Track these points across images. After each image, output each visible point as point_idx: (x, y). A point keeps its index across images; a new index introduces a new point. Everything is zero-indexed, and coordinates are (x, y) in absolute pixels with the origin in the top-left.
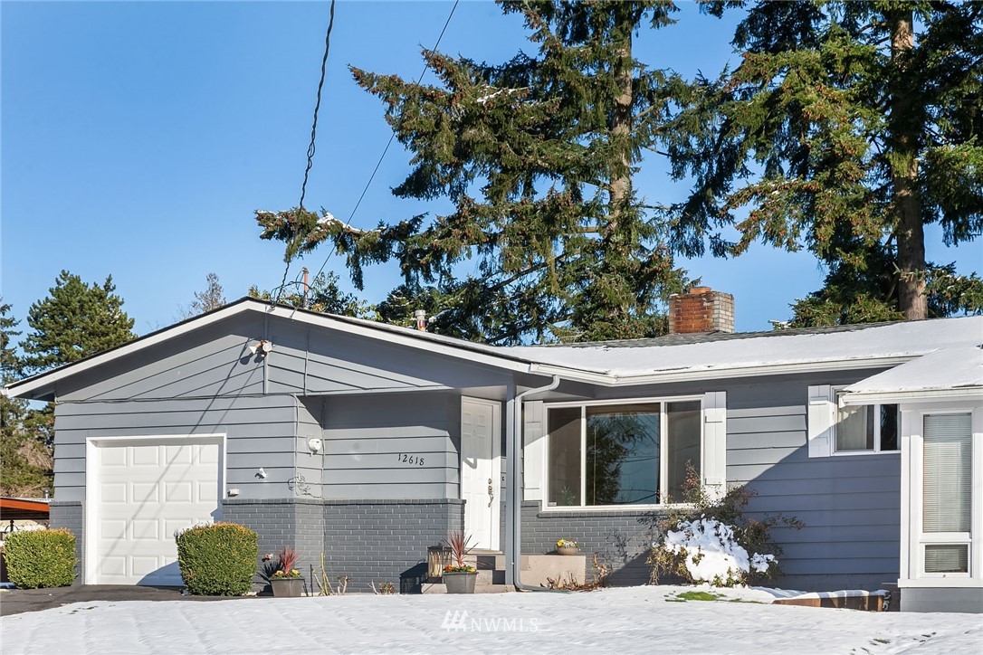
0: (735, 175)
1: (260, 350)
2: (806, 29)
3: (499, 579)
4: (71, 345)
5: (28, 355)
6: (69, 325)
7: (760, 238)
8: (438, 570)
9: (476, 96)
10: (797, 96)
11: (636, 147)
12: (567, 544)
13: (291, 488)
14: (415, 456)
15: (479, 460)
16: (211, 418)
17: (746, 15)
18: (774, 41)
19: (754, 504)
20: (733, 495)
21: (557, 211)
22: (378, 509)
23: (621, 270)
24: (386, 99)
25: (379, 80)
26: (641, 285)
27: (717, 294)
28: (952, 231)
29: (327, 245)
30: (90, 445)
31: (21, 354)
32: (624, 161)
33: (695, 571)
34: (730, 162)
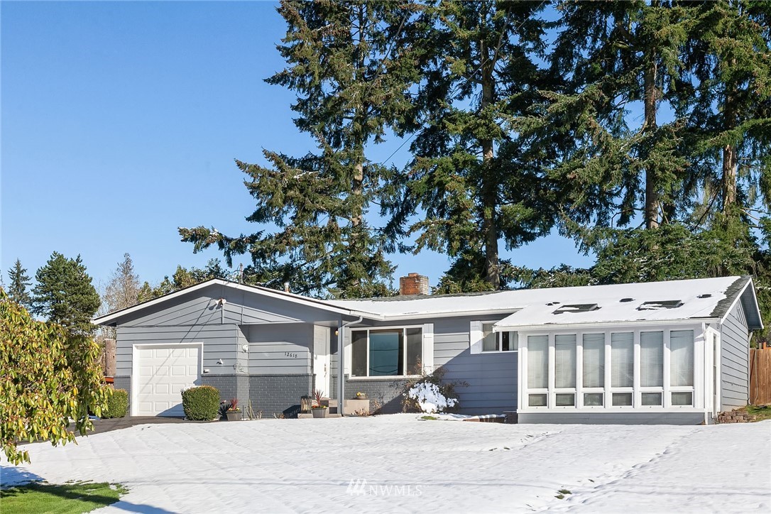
0: (409, 214)
1: (221, 303)
2: (443, 145)
3: (334, 411)
4: (59, 290)
5: (36, 296)
6: (58, 280)
7: (426, 247)
8: (306, 407)
9: (293, 175)
10: (442, 179)
11: (366, 200)
12: (361, 394)
13: (235, 369)
14: (293, 353)
15: (318, 356)
16: (191, 335)
17: (415, 138)
18: (428, 150)
19: (447, 375)
20: (437, 372)
21: (332, 232)
22: (275, 378)
23: (361, 261)
24: (252, 176)
25: (249, 167)
26: (370, 269)
27: (422, 277)
28: (509, 244)
29: (215, 246)
30: (134, 348)
31: (32, 295)
32: (361, 208)
33: (423, 406)
34: (407, 208)
